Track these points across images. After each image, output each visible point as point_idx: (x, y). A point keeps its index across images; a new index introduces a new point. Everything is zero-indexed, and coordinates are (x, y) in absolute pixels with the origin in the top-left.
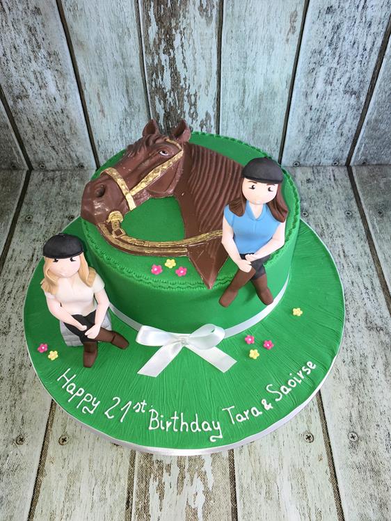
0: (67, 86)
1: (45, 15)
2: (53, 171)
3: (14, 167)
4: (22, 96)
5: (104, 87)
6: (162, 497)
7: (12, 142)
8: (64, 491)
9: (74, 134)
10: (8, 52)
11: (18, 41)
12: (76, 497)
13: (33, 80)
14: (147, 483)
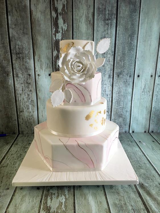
0: (34, 109)
1: (33, 92)
2: (26, 134)
3: (14, 133)
4: (22, 111)
5: (44, 109)
6: (51, 200)
7: (16, 125)
8: (20, 199)
9: (34, 122)
10: (21, 100)
11: (25, 98)
12: (24, 201)
13: (26, 107)
14: (47, 197)
